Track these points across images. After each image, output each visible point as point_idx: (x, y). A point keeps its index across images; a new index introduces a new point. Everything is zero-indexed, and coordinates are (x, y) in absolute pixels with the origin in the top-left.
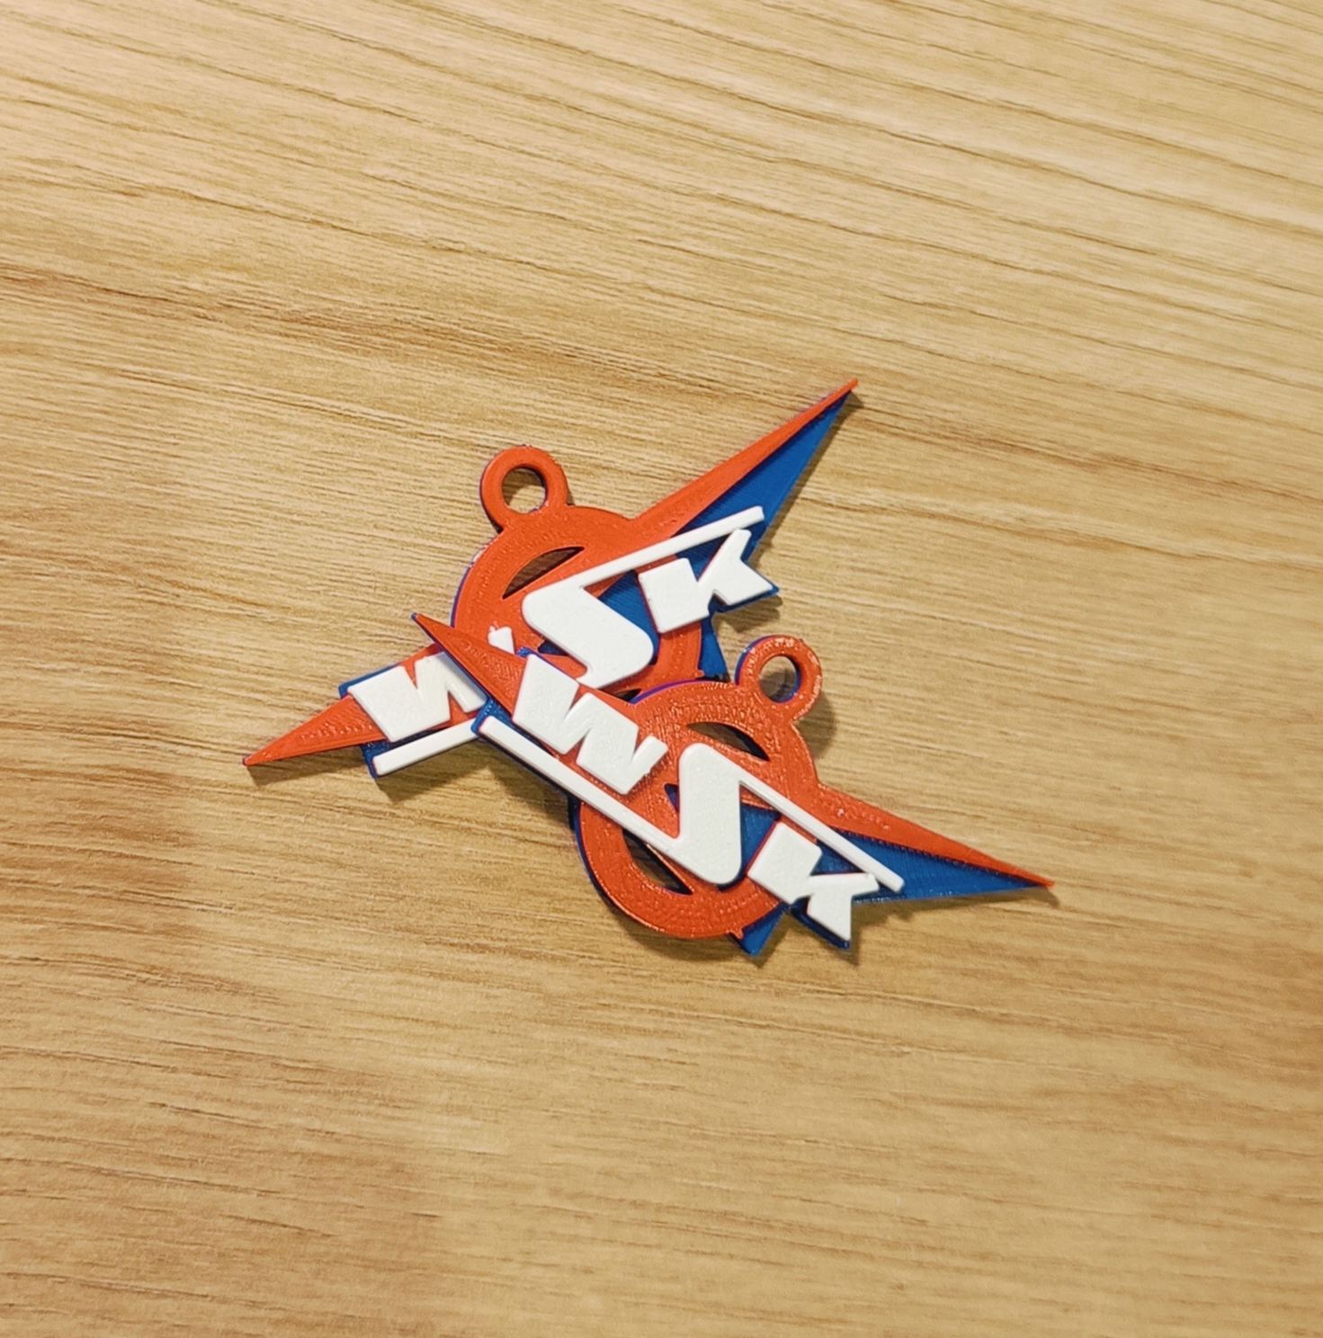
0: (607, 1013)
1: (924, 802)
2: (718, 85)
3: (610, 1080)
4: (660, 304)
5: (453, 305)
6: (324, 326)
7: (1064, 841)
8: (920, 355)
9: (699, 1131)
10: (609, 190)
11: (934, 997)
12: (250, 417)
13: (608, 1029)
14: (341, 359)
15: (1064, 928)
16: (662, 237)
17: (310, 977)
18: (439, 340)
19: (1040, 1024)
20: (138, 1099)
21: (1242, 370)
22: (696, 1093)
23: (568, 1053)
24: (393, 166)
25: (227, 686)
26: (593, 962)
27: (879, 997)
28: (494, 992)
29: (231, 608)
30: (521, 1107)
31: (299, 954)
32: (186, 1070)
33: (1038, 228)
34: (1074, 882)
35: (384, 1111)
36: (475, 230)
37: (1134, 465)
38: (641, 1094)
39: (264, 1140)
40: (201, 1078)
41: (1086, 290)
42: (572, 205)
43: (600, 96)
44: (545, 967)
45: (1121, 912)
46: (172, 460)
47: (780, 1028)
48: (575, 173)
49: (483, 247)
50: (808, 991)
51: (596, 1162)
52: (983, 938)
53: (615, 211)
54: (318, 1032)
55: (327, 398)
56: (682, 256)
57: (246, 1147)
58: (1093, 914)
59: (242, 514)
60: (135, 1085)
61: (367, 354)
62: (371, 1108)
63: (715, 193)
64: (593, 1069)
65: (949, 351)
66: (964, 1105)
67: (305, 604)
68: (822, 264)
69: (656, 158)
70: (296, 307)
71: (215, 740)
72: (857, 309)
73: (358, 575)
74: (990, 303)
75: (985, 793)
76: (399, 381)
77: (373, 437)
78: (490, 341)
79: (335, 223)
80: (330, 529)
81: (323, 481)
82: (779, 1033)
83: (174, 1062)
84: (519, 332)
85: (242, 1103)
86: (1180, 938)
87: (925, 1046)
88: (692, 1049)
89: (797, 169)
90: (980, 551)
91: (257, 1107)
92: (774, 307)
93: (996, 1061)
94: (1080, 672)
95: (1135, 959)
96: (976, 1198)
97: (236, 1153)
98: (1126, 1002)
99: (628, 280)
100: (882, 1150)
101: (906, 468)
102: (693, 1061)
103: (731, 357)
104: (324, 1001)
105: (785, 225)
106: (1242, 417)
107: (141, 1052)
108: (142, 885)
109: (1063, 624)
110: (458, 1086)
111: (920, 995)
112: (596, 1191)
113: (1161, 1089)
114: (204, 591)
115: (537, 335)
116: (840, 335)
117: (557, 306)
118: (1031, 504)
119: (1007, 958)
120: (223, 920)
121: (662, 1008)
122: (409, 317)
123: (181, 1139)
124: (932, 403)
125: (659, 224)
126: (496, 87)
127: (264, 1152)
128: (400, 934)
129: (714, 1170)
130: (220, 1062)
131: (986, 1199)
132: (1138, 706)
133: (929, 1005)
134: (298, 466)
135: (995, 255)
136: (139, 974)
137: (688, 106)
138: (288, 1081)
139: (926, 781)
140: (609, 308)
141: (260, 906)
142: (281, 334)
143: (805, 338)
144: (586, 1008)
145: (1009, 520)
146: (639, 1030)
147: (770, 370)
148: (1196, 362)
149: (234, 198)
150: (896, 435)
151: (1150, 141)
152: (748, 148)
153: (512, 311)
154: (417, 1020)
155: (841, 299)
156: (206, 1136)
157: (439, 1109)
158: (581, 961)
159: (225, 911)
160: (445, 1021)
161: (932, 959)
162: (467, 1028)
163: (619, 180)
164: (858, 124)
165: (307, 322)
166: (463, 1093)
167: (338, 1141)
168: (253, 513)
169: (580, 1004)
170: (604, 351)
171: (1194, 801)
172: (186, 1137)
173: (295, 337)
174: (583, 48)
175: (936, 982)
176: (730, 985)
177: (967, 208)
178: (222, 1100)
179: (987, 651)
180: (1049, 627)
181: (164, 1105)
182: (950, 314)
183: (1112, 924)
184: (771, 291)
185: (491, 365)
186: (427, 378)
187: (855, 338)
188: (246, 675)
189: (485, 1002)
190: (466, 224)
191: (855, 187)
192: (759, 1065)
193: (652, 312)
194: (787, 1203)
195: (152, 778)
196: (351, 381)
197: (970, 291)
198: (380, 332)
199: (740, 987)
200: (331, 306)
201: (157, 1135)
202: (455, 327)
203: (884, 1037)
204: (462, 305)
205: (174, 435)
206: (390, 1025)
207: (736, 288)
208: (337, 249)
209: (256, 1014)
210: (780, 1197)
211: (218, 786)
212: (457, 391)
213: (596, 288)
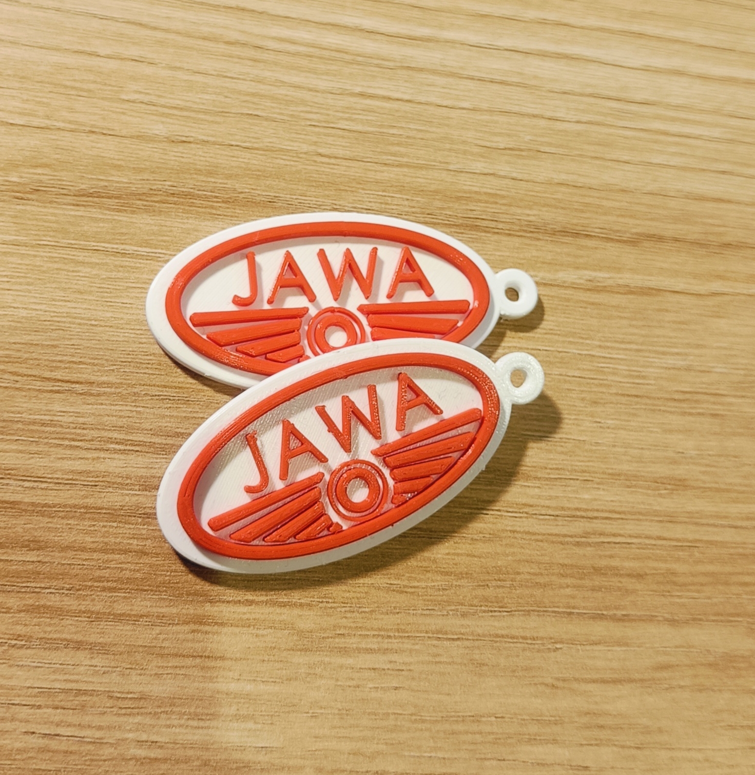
0: (343, 640)
1: (549, 474)
2: (351, 25)
3: (350, 686)
4: (329, 164)
5: (189, 176)
6: (103, 197)
7: (649, 492)
8: (507, 181)
9: (419, 718)
10: (287, 96)
11: (574, 608)
12: (58, 260)
13: (344, 651)
14: (116, 217)
15: (658, 552)
16: (325, 122)
17: (130, 633)
18: (182, 200)
19: (651, 619)
20: (15, 730)
21: (724, 172)
22: (413, 690)
23: (318, 671)
24: (140, 93)
25: (56, 438)
26: (329, 605)
27: (533, 611)
28: (261, 632)
29: (53, 386)
30: (289, 712)
31: (119, 618)
32: (47, 707)
33: (574, 95)
34: (661, 519)
35: (191, 723)
36: (199, 128)
37: (660, 239)
38: (373, 694)
39: (107, 751)
40: (58, 711)
41: (612, 131)
42: (263, 107)
43: (274, 38)
44: (296, 611)
45: (697, 537)
46: (7, 292)
47: (468, 639)
48: (262, 87)
49: (205, 138)
50: (484, 612)
51: (346, 746)
52: (603, 563)
53: (292, 108)
54: (139, 672)
55: (109, 243)
56: (340, 132)
57: (95, 758)
58: (678, 540)
59: (57, 324)
60: (12, 720)
61: (133, 212)
62: (182, 722)
63: (357, 91)
64: (337, 680)
65: (526, 177)
66: (604, 681)
67: (105, 379)
68: (434, 129)
69: (315, 73)
70: (83, 187)
71: (50, 476)
72: (460, 156)
73: (140, 357)
74: (550, 144)
75: (591, 464)
76: (156, 228)
77: (142, 265)
78: (216, 197)
79: (105, 132)
80: (118, 328)
81: (110, 297)
82: (467, 643)
83: (39, 701)
84: (235, 190)
85: (89, 726)
86: (741, 551)
87: (572, 642)
88: (407, 660)
89: (410, 72)
90: (565, 304)
91: (100, 728)
92: (405, 160)
93: (624, 648)
94: (644, 377)
95: (711, 568)
96: (623, 747)
97: (88, 763)
98: (709, 598)
99: (305, 150)
100: (550, 718)
101: (507, 254)
102: (408, 668)
103: (380, 193)
104: (141, 649)
105: (407, 107)
106: (729, 202)
107: (15, 696)
108: (8, 579)
109: (628, 346)
110: (242, 701)
111: (564, 607)
112: (349, 767)
113: (743, 657)
114: (35, 376)
115: (247, 190)
116: (452, 173)
117: (259, 171)
118: (595, 270)
119: (621, 575)
120: (66, 599)
121: (382, 633)
122: (160, 187)
123: (47, 756)
124: (519, 211)
125: (321, 114)
126: (204, 39)
127: (109, 760)
128: (190, 598)
129: (432, 744)
130: (71, 698)
131: (630, 747)
132: (688, 396)
133: (571, 613)
134: (92, 289)
135: (549, 114)
136: (9, 641)
137: (333, 39)
138: (120, 708)
139: (549, 459)
140: (294, 169)
141: (91, 587)
142: (74, 205)
143: (430, 177)
144: (328, 637)
145: (582, 281)
146: (367, 649)
147: (408, 200)
148: (693, 170)
149: (36, 122)
150: (498, 233)
151: (641, 35)
152: (376, 62)
153: (229, 177)
154: (209, 657)
155: (450, 150)
156: (66, 752)
157: (231, 718)
158: (321, 605)
159: (66, 592)
160: (228, 656)
161: (569, 581)
162: (244, 659)
163: (292, 89)
164: (447, 41)
165: (90, 195)
166: (247, 706)
167: (161, 747)
168: (64, 322)
169: (323, 635)
170: (295, 197)
171: (736, 457)
172: (51, 754)
173: (83, 205)
174: (261, 10)
175: (573, 597)
176: (428, 612)
177: (525, 86)
178: (75, 725)
179: (579, 369)
180: (619, 349)
181: (33, 733)
182: (523, 153)
183: (692, 545)
184: (402, 150)
185: (219, 213)
186: (176, 224)
187: (463, 174)
188: (67, 430)
189: (256, 640)
190: (193, 125)
191: (451, 80)
192: (456, 667)
193: (323, 169)
194: (487, 763)
195: (9, 506)
196: (124, 230)
197: (534, 138)
198: (141, 197)
199: (435, 613)
200: (106, 184)
201: (30, 755)
202: (192, 190)
203: (542, 638)
204: (195, 176)
205: (6, 276)
206: (189, 662)
207: (379, 150)
208: (108, 148)
209: (94, 662)
210: (481, 759)
211: (54, 507)
212: (196, 231)
213: (284, 157)
